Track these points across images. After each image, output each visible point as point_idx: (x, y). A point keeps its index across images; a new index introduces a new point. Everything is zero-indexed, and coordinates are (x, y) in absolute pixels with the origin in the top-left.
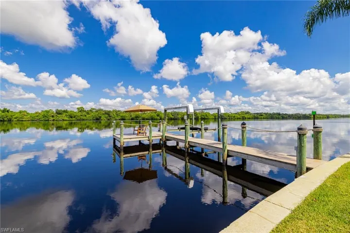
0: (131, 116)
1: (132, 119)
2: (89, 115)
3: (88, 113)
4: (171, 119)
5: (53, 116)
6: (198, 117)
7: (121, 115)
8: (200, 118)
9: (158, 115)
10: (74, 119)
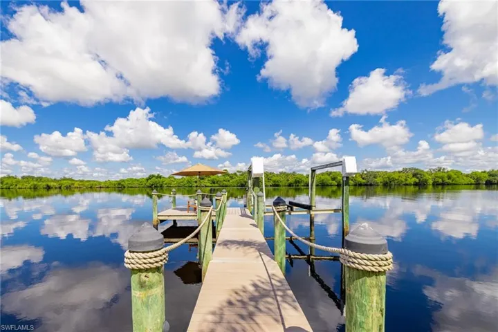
0: (288, 180)
1: (290, 185)
2: (233, 180)
3: (232, 178)
4: (361, 185)
5: (196, 182)
6: (426, 181)
7: (274, 178)
8: (431, 182)
9: (334, 179)
10: (216, 185)
